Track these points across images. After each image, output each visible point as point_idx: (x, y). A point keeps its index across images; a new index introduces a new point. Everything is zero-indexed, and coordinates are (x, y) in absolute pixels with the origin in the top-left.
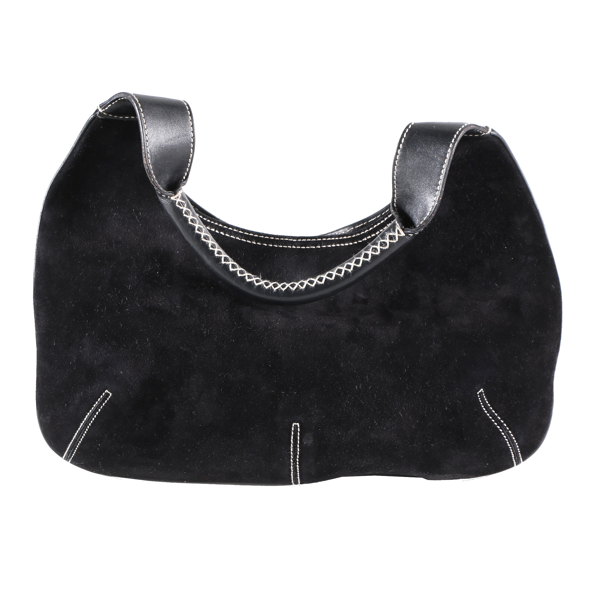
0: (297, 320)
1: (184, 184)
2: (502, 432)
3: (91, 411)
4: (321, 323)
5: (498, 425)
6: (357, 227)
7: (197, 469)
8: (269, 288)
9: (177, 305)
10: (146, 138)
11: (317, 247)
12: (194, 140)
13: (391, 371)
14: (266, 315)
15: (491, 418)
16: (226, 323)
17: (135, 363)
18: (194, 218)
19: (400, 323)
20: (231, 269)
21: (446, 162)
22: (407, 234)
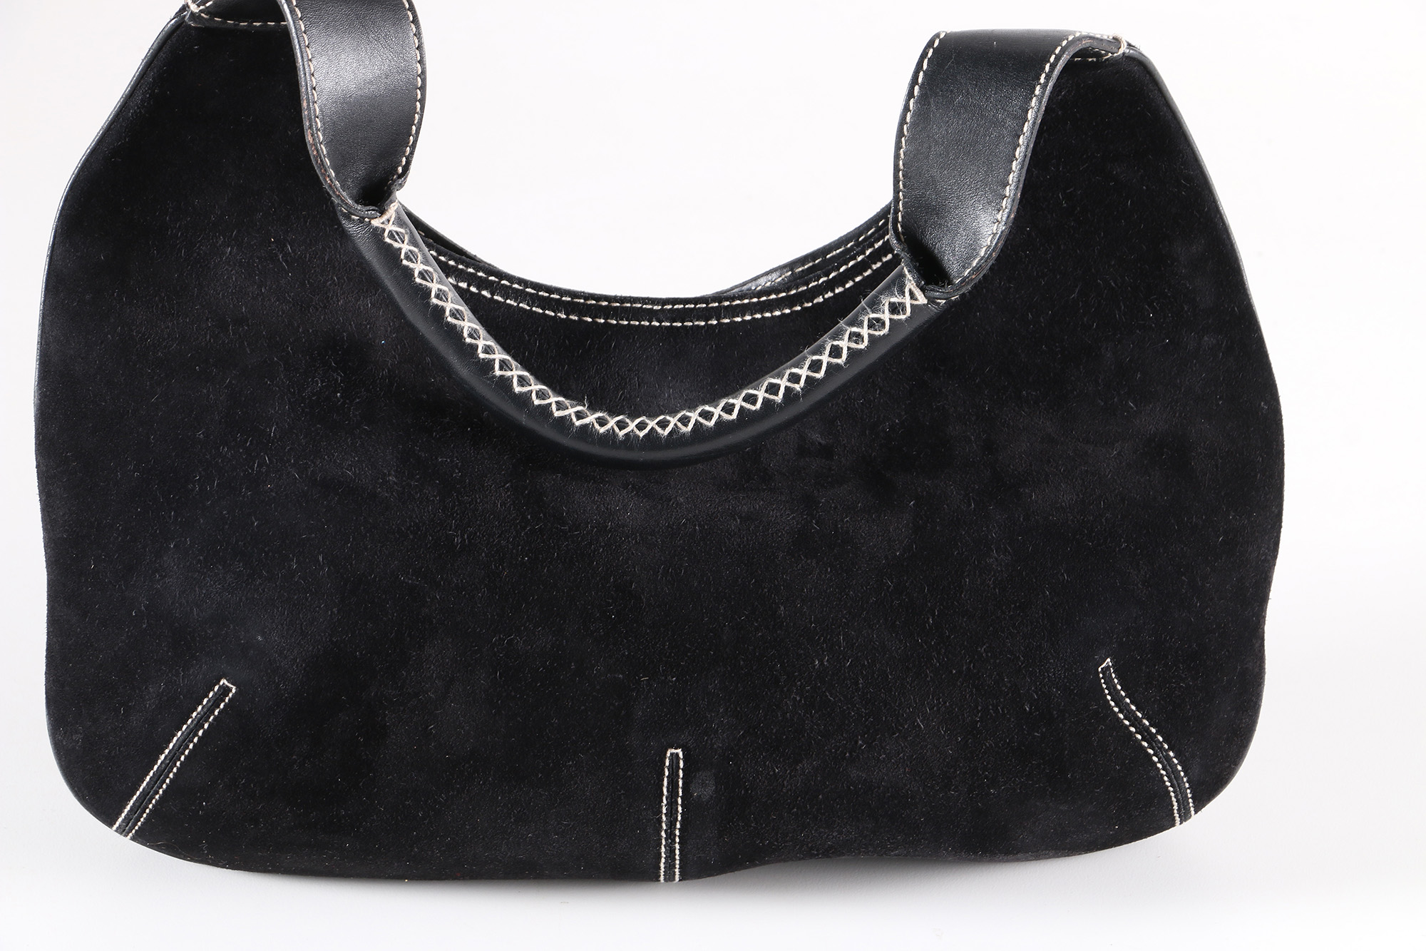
0: (673, 504)
1: (401, 186)
2: (1154, 755)
3: (185, 727)
4: (729, 509)
5: (1144, 739)
6: (800, 269)
7: (439, 855)
8: (607, 431)
9: (389, 475)
10: (311, 80)
11: (710, 322)
12: (424, 81)
13: (898, 623)
14: (599, 494)
15: (1127, 723)
16: (507, 516)
17: (292, 614)
18: (426, 268)
19: (913, 504)
20: (517, 389)
21: (1025, 129)
22: (931, 300)
